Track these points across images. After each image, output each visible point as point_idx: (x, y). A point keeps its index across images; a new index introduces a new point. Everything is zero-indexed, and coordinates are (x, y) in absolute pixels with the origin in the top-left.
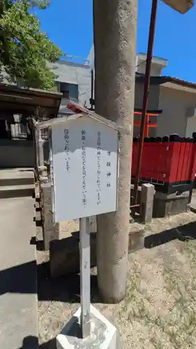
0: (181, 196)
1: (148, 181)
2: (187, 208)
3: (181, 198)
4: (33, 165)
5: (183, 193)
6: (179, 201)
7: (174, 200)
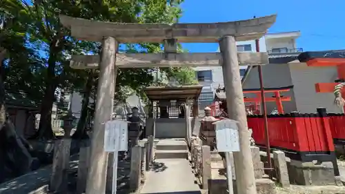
0: (321, 165)
1: (278, 148)
2: (336, 182)
3: (322, 168)
4: (185, 136)
5: (323, 163)
6: (320, 171)
7: (313, 169)
